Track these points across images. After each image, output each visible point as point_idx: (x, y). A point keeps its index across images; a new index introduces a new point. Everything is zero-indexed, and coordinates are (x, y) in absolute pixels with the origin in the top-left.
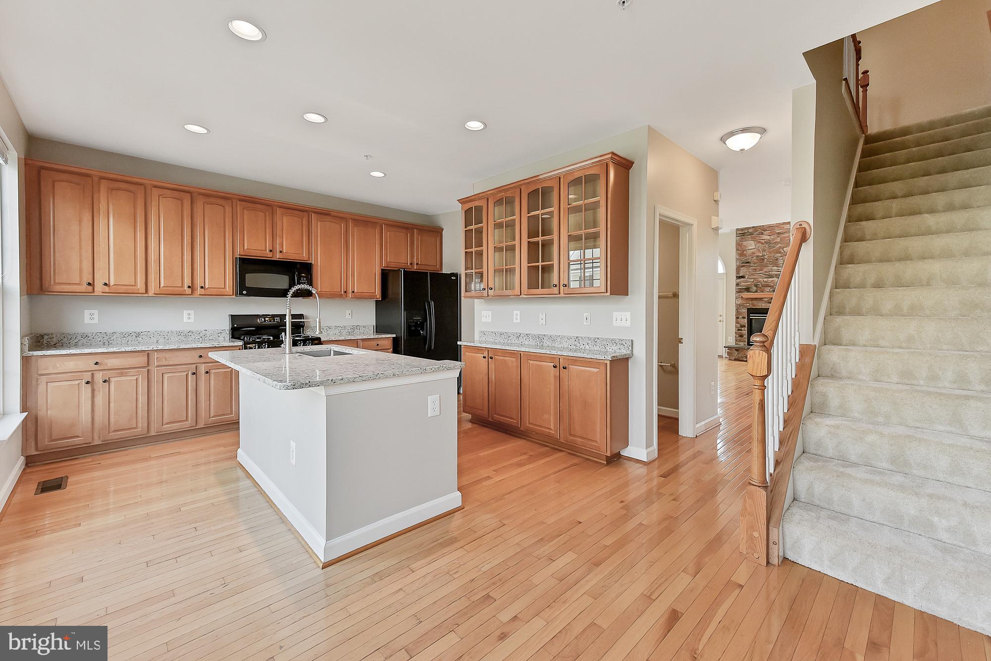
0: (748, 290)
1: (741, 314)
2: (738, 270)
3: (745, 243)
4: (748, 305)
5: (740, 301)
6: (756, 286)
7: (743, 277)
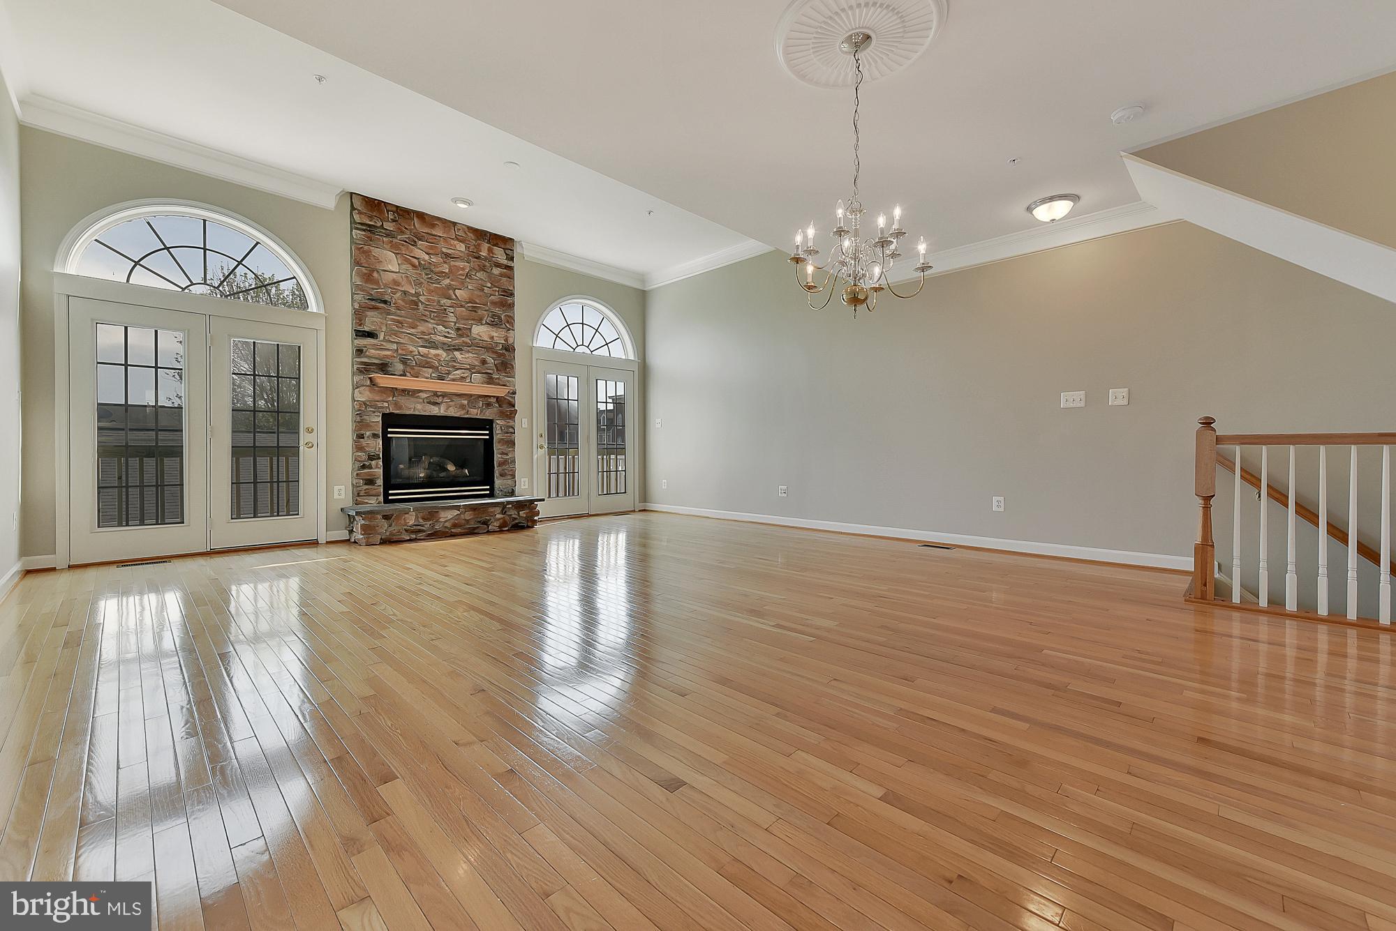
0: (383, 367)
1: (367, 426)
2: (359, 315)
3: (376, 252)
4: (386, 404)
5: (364, 395)
6: (404, 362)
7: (371, 335)
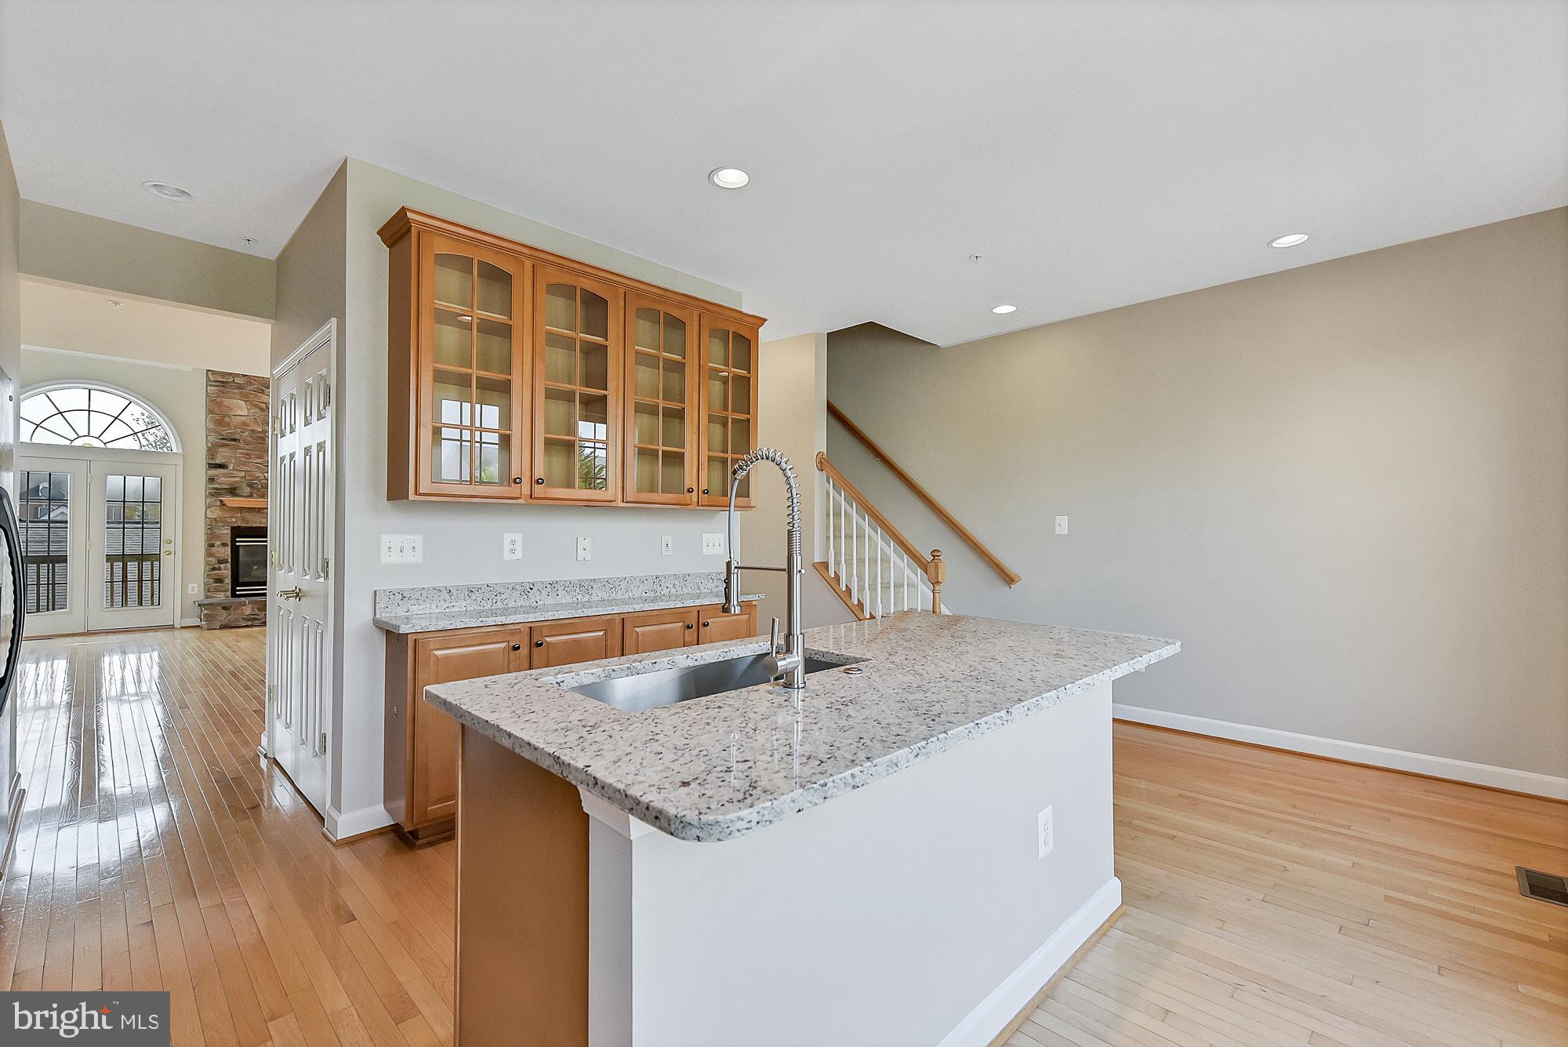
0: (233, 491)
1: (218, 537)
2: (211, 451)
3: (227, 402)
4: (234, 520)
5: (215, 513)
6: (250, 485)
7: (222, 466)
